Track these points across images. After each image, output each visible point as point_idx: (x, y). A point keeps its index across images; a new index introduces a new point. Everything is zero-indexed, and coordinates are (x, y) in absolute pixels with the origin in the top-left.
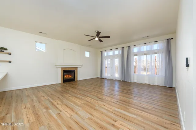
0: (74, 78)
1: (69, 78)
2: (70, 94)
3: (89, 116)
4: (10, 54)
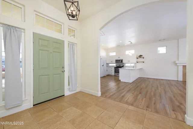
4: (143, 58)
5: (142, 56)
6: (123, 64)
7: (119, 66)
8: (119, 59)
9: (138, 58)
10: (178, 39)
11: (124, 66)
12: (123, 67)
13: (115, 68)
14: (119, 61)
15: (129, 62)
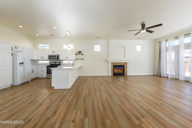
0: (123, 73)
1: (118, 72)
2: (114, 85)
3: (120, 103)
4: (83, 55)
5: (81, 52)
6: (60, 61)
7: (53, 63)
8: (54, 54)
9: (77, 55)
10: (108, 40)
11: (61, 64)
12: (59, 65)
13: (47, 67)
14: (55, 57)
15: (67, 59)
